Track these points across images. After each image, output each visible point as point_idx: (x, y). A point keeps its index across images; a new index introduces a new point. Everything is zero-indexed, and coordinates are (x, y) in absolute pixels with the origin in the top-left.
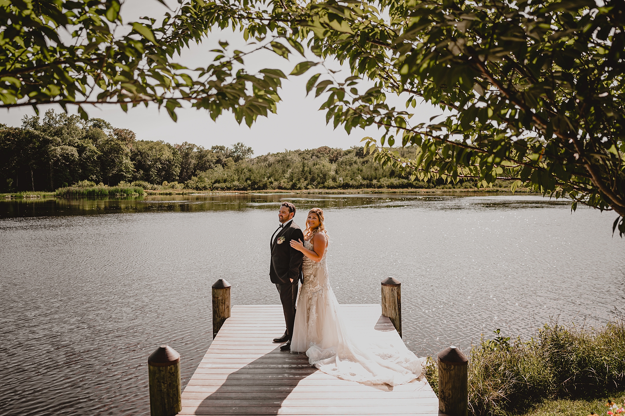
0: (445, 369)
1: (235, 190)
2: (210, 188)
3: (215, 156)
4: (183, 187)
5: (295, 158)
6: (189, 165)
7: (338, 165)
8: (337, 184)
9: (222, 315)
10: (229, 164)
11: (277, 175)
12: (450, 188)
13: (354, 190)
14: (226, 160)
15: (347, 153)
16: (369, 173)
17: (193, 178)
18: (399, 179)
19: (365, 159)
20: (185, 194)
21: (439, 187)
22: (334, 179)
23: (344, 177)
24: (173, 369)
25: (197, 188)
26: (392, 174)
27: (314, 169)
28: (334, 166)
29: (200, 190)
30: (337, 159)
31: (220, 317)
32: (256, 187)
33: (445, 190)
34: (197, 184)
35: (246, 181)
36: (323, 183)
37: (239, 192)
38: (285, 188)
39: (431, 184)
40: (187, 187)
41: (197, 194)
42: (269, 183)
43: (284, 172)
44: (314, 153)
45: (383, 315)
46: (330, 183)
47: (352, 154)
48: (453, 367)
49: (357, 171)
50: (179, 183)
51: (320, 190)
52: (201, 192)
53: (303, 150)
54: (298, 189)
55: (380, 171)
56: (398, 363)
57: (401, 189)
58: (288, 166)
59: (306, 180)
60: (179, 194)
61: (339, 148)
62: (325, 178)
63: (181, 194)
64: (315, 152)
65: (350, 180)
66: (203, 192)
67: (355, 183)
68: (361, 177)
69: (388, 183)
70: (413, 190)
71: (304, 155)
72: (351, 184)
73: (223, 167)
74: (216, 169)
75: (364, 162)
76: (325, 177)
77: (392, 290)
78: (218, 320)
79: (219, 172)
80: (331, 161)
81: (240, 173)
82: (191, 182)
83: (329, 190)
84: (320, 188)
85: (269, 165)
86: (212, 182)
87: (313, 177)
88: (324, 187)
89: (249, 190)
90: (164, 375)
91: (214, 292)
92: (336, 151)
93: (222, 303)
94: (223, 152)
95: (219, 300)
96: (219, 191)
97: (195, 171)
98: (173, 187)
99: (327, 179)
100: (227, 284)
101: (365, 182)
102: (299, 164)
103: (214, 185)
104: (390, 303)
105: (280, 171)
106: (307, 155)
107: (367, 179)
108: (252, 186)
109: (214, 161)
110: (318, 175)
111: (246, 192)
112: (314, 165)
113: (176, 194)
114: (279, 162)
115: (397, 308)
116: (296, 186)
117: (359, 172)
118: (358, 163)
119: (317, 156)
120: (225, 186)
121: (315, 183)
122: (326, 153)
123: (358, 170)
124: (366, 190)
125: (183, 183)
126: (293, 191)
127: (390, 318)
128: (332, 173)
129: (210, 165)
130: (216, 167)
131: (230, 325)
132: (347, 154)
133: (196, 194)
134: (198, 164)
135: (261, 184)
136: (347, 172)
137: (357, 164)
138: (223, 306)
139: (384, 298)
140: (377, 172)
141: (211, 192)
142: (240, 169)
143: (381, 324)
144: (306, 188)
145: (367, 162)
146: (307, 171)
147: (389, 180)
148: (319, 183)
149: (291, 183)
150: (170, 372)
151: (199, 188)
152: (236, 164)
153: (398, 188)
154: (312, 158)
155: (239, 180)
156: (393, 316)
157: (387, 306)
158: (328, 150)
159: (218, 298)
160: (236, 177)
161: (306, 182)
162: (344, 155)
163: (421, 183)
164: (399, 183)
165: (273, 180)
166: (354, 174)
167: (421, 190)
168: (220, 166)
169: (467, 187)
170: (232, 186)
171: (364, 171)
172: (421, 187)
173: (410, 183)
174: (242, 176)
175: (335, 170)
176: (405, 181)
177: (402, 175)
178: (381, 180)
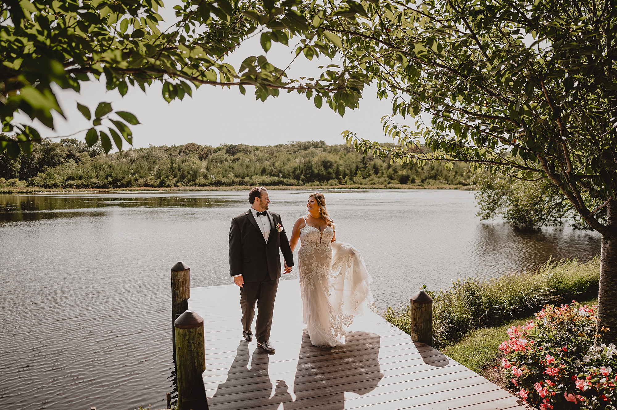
1: (93, 187)
2: (62, 185)
3: (66, 150)
4: (26, 184)
5: (161, 155)
6: (33, 159)
7: (209, 163)
8: (209, 181)
10: (84, 159)
11: (142, 172)
12: (317, 185)
13: (226, 187)
14: (79, 154)
15: (217, 150)
16: (240, 171)
17: (39, 174)
18: (270, 177)
19: (236, 157)
20: (30, 192)
21: (308, 185)
22: (205, 177)
23: (215, 175)
25: (45, 186)
26: (264, 172)
27: (184, 166)
28: (204, 163)
29: (50, 188)
30: (207, 156)
32: (119, 184)
33: (314, 187)
34: (45, 181)
35: (106, 177)
36: (194, 180)
37: (98, 190)
38: (152, 186)
39: (301, 182)
40: (32, 184)
41: (46, 193)
42: (134, 180)
43: (150, 169)
44: (182, 150)
46: (201, 180)
47: (222, 151)
49: (228, 169)
50: (20, 180)
51: (192, 188)
52: (51, 190)
53: (169, 146)
54: (167, 187)
55: (251, 169)
57: (273, 187)
58: (154, 162)
59: (175, 177)
60: (22, 193)
61: (208, 145)
62: (196, 176)
63: (24, 193)
64: (183, 148)
65: (222, 178)
66: (54, 190)
67: (227, 180)
68: (233, 175)
69: (260, 180)
70: (284, 187)
71: (171, 152)
72: (223, 181)
73: (77, 162)
74: (67, 164)
75: (234, 160)
76: (195, 174)
79: (71, 167)
80: (201, 158)
81: (98, 170)
82: (36, 179)
83: (201, 188)
84: (191, 186)
85: (131, 161)
86: (64, 179)
87: (183, 174)
88: (195, 185)
89: (111, 188)
92: (206, 148)
94: (75, 146)
96: (74, 190)
97: (41, 167)
98: (13, 184)
99: (198, 176)
101: (237, 180)
102: (166, 161)
103: (67, 183)
105: (146, 167)
106: (174, 152)
107: (239, 176)
108: (114, 183)
109: (65, 155)
110: (188, 172)
111: (106, 190)
112: (183, 162)
113: (18, 193)
114: (143, 158)
116: (165, 184)
117: (231, 169)
118: (229, 161)
119: (184, 152)
120: (80, 183)
121: (185, 180)
122: (194, 150)
123: (230, 168)
124: (238, 187)
125: (27, 180)
126: (161, 188)
128: (203, 170)
129: (59, 160)
130: (67, 162)
132: (217, 152)
133: (44, 193)
134: (44, 159)
135: (124, 182)
136: (218, 169)
137: (227, 161)
140: (249, 169)
141: (63, 190)
142: (98, 165)
144: (176, 186)
145: (238, 159)
146: (176, 168)
147: (261, 177)
148: (189, 180)
149: (159, 180)
151: (47, 185)
152: (92, 159)
153: (270, 186)
154: (180, 155)
155: (97, 177)
158: (196, 147)
160: (94, 174)
161: (176, 179)
162: (214, 153)
163: (292, 181)
164: (270, 180)
165: (138, 177)
166: (226, 171)
167: (291, 187)
168: (72, 162)
169: (333, 184)
170: (89, 183)
171: (236, 168)
172: (292, 185)
173: (281, 181)
174: (101, 172)
175: (206, 166)
176: (276, 179)
177: (273, 173)
178: (253, 177)
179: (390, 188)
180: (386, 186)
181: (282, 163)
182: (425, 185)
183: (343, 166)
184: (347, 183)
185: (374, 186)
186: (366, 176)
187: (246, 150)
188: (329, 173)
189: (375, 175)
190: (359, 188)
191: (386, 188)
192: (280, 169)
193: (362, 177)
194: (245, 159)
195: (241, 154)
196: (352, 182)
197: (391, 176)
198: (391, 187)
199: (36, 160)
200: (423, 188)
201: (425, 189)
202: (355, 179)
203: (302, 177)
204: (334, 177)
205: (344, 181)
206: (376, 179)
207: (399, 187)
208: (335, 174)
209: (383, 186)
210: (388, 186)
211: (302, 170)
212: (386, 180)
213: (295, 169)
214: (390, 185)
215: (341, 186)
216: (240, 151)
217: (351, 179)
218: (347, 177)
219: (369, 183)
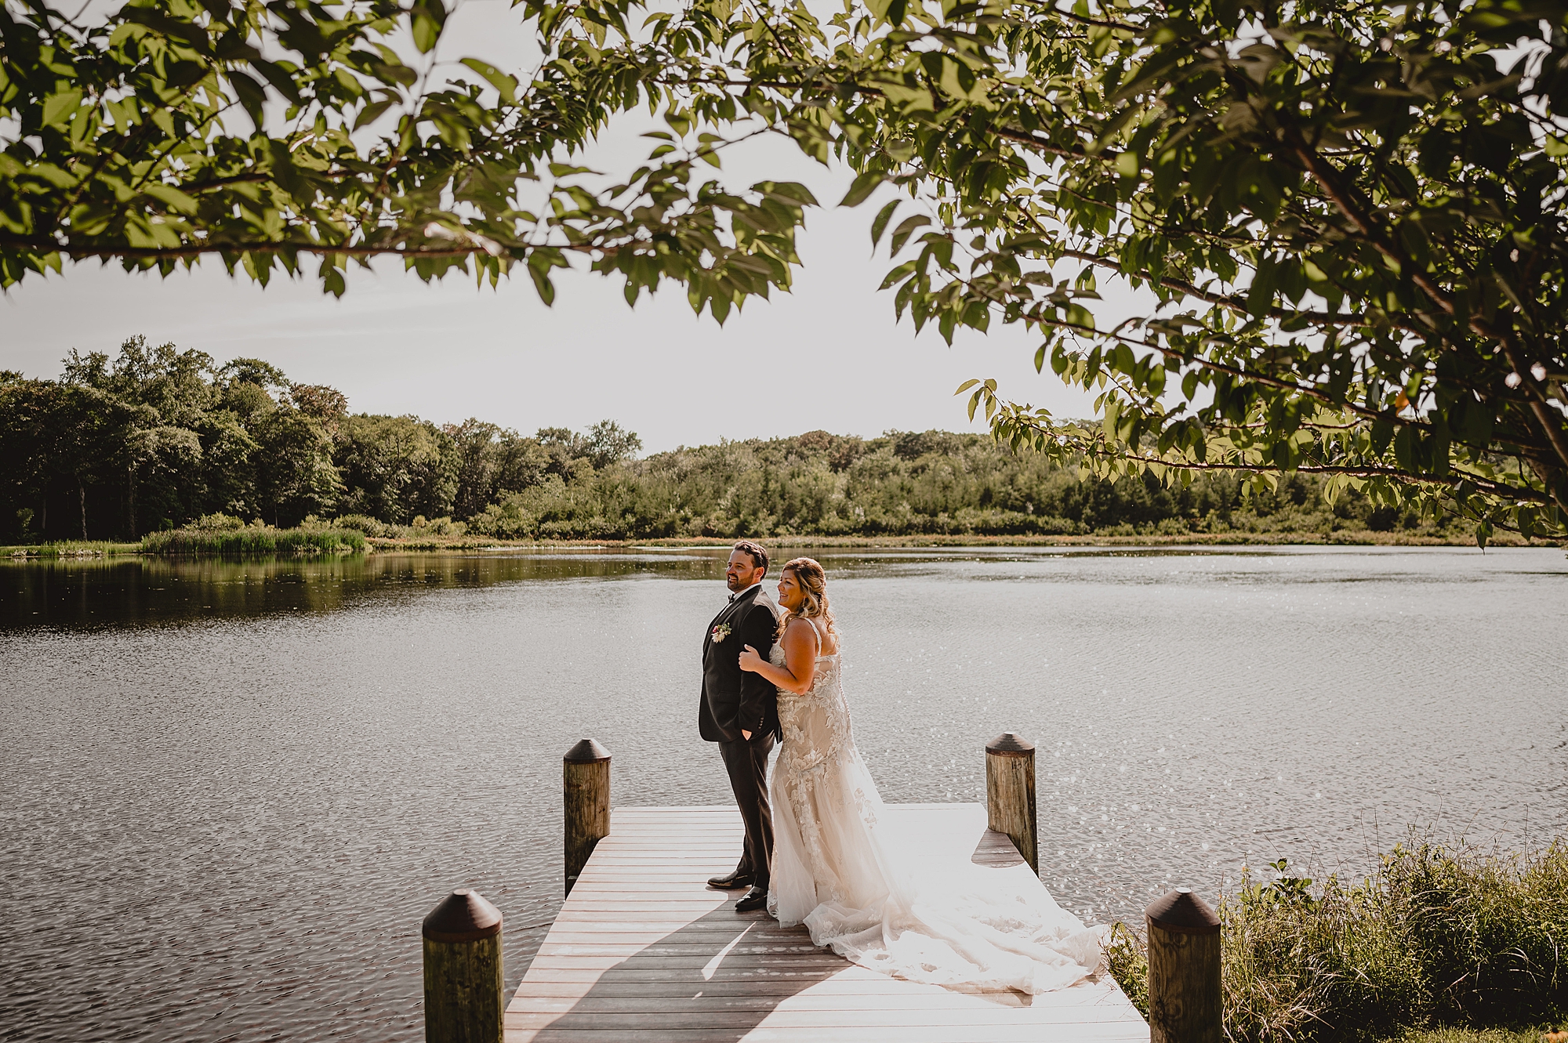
0: (1165, 946)
1: (594, 537)
2: (532, 532)
3: (546, 455)
4: (464, 530)
5: (744, 461)
6: (480, 475)
7: (852, 478)
8: (850, 523)
9: (589, 830)
10: (580, 475)
11: (699, 500)
12: (1128, 534)
13: (891, 538)
14: (572, 463)
15: (874, 447)
16: (928, 497)
17: (490, 507)
18: (1003, 512)
19: (919, 462)
20: (470, 548)
21: (1101, 532)
22: (842, 512)
23: (866, 507)
24: (487, 948)
25: (500, 534)
26: (986, 498)
27: (793, 486)
28: (842, 479)
29: (508, 537)
30: (849, 462)
31: (583, 836)
32: (648, 530)
33: (1118, 538)
34: (500, 523)
35: (623, 515)
36: (815, 521)
37: (605, 542)
38: (720, 534)
39: (1082, 525)
40: (474, 530)
41: (500, 549)
42: (681, 520)
43: (717, 494)
44: (792, 448)
45: (993, 830)
46: (832, 520)
47: (886, 449)
48: (1185, 938)
49: (898, 492)
50: (453, 520)
51: (809, 540)
52: (510, 542)
53: (764, 439)
55: (955, 493)
56: (1039, 940)
57: (1008, 537)
58: (728, 478)
59: (771, 514)
60: (454, 548)
61: (853, 435)
62: (820, 510)
63: (458, 548)
64: (796, 445)
65: (881, 514)
66: (515, 543)
67: (893, 521)
68: (908, 507)
69: (975, 521)
70: (1038, 538)
71: (767, 453)
72: (884, 523)
73: (566, 480)
74: (547, 485)
75: (915, 471)
76: (819, 506)
77: (1014, 766)
78: (580, 841)
79: (554, 493)
80: (835, 467)
81: (607, 497)
82: (484, 519)
83: (831, 539)
84: (808, 534)
85: (679, 476)
86: (536, 519)
87: (790, 505)
88: (817, 531)
89: (631, 538)
90: (462, 965)
91: (569, 771)
92: (847, 442)
93: (589, 799)
94: (566, 444)
95: (583, 791)
96: (555, 542)
97: (496, 490)
98: (439, 530)
99: (824, 510)
100: (601, 751)
101: (919, 519)
102: (754, 474)
103: (543, 526)
104: (1008, 798)
105: (708, 491)
106: (775, 452)
107: (924, 511)
108: (638, 527)
109: (544, 465)
110: (802, 501)
111: (622, 543)
112: (793, 476)
113: (447, 548)
114: (704, 468)
115: (1026, 810)
116: (748, 529)
117: (905, 493)
118: (902, 472)
119: (802, 456)
120: (569, 529)
121: (795, 521)
122: (821, 448)
123: (902, 489)
124: (922, 538)
125: (465, 520)
127: (1008, 835)
128: (837, 497)
129: (531, 477)
130: (548, 480)
131: (609, 854)
132: (873, 451)
133: (498, 548)
134: (503, 473)
135: (660, 524)
136: (874, 494)
137: (898, 474)
138: (593, 807)
139: (993, 785)
140: (948, 493)
141: (535, 543)
142: (608, 487)
143: (988, 851)
144: (773, 534)
145: (923, 468)
146: (774, 491)
147: (979, 513)
148: (805, 522)
149: (735, 522)
150: (477, 957)
151: (504, 532)
152: (598, 473)
153: (1002, 534)
154: (786, 459)
155: (604, 513)
156: (1018, 830)
157: (1001, 806)
158: (826, 440)
159: (578, 786)
160: (598, 507)
161: (773, 519)
162: (865, 453)
163: (1058, 522)
164: (1003, 520)
165: (690, 514)
166: (891, 498)
167: (1057, 537)
168: (557, 479)
169: (1170, 530)
170: (587, 528)
171: (916, 491)
172: (1059, 532)
173: (1032, 522)
174: (613, 503)
175: (845, 488)
176: (1019, 516)
177: (1009, 503)
178: (959, 514)
179: (1339, 542)
180: (1328, 537)
181: (1035, 477)
182: (1448, 533)
183: (1202, 482)
184: (1213, 528)
185: (1291, 536)
186: (1266, 510)
187: (945, 446)
188: (1163, 502)
189: (1296, 507)
190: (1245, 542)
191: (1327, 541)
192: (1027, 491)
193: (1254, 512)
194: (941, 466)
195: (933, 455)
196: (1226, 526)
197: (1344, 507)
198: (1342, 539)
199: (486, 478)
200: (1444, 541)
201: (1449, 544)
202: (1235, 516)
203: (1087, 511)
204: (1175, 511)
205: (1205, 524)
206: (1297, 518)
207: (1368, 540)
208: (1179, 503)
209: (1318, 535)
210: (1334, 535)
211: (1088, 495)
212: (1326, 520)
213: (1069, 491)
214: (1340, 533)
215: (1193, 536)
216: (930, 449)
217: (1224, 517)
218: (1212, 511)
219: (1275, 527)
